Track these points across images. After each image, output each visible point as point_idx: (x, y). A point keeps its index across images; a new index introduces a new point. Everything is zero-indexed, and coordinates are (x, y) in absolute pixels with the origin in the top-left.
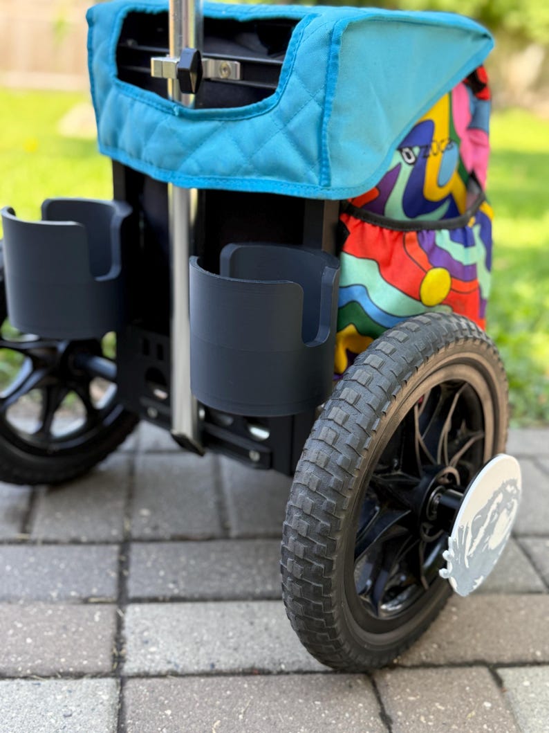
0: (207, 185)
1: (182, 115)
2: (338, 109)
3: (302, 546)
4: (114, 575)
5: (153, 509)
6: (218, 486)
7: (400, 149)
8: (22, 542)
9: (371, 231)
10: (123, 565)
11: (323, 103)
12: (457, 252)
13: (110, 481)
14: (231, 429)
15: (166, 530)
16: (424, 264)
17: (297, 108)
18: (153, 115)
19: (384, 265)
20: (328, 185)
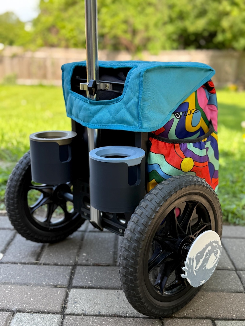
0: (100, 127)
1: (91, 103)
2: (144, 100)
3: (125, 262)
4: (68, 277)
5: (88, 253)
6: (116, 246)
7: (174, 113)
8: (36, 264)
9: (161, 144)
10: (72, 274)
11: (138, 97)
12: (197, 151)
13: (73, 242)
14: (112, 220)
15: (91, 261)
16: (182, 156)
17: (129, 100)
18: (81, 103)
19: (166, 157)
20: (141, 127)
